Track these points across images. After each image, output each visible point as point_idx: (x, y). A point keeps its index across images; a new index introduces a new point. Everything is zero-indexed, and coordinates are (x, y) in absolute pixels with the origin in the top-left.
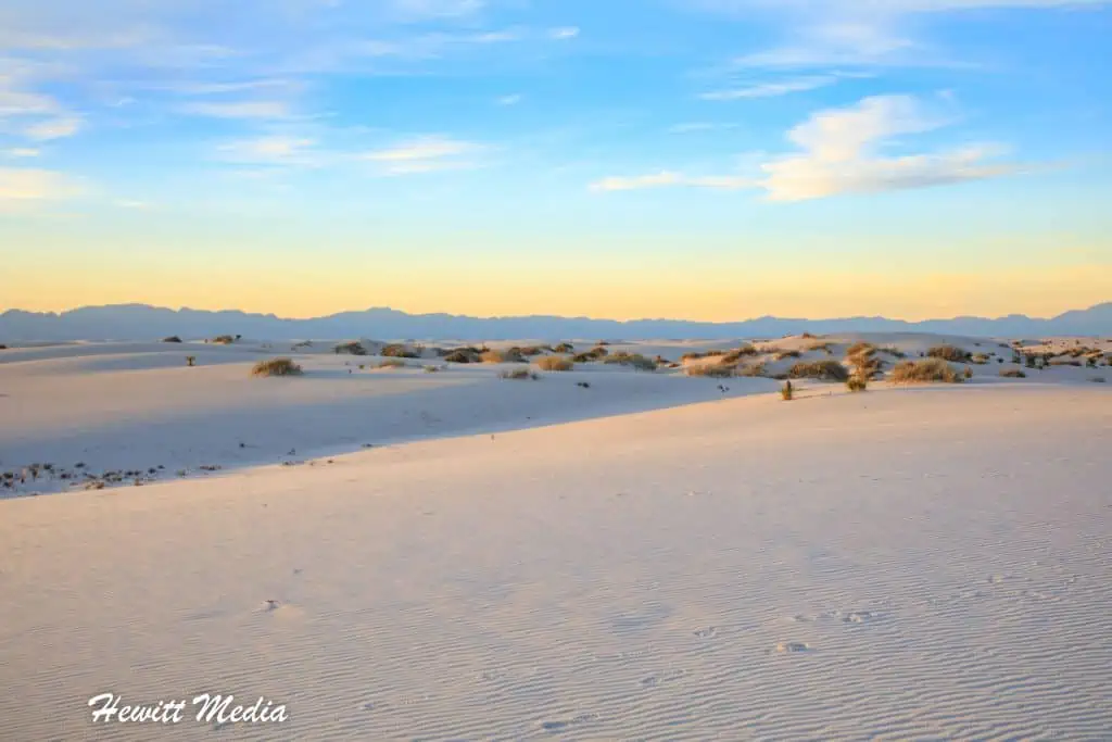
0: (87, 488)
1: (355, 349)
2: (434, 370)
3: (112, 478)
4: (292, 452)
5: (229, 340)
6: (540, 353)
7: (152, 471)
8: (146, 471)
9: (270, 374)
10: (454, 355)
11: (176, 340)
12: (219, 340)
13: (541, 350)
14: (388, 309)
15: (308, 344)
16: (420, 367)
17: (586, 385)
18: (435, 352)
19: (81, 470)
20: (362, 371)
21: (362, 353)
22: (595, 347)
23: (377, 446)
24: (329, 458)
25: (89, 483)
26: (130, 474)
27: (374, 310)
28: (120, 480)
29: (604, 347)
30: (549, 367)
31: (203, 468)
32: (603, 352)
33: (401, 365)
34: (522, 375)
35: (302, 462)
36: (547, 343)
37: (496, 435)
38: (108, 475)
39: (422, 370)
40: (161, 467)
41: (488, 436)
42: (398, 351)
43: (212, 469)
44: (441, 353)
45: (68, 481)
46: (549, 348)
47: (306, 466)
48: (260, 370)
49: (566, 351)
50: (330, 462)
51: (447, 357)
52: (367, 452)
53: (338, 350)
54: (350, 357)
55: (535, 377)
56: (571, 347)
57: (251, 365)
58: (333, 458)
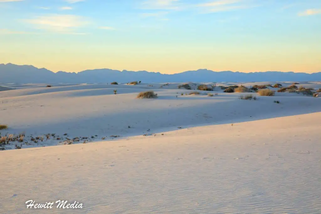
0: (65, 144)
1: (187, 87)
2: (212, 96)
3: (76, 140)
4: (149, 130)
5: (136, 83)
6: (267, 88)
7: (92, 137)
8: (90, 137)
9: (145, 97)
10: (228, 89)
11: (116, 83)
12: (132, 83)
13: (266, 86)
14: (206, 70)
15: (167, 85)
16: (206, 94)
17: (278, 102)
18: (220, 88)
19: (66, 136)
20: (182, 96)
21: (189, 89)
22: (292, 85)
23: (183, 128)
24: (162, 133)
25: (66, 142)
26: (84, 138)
27: (200, 70)
28: (78, 141)
29: (296, 85)
30: (263, 94)
31: (112, 136)
32: (295, 87)
33: (198, 94)
34: (249, 98)
35: (151, 135)
36: (270, 83)
37: (234, 124)
38: (75, 139)
39: (206, 96)
40: (96, 136)
41: (231, 124)
42: (204, 88)
43: (116, 137)
44: (222, 88)
45: (59, 141)
46: (270, 86)
47: (153, 136)
48: (140, 96)
49: (279, 87)
50: (163, 135)
51: (224, 90)
52: (180, 131)
53: (180, 87)
54: (184, 90)
55: (255, 99)
56: (281, 85)
57: (138, 94)
58: (164, 133)
